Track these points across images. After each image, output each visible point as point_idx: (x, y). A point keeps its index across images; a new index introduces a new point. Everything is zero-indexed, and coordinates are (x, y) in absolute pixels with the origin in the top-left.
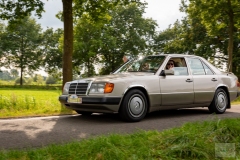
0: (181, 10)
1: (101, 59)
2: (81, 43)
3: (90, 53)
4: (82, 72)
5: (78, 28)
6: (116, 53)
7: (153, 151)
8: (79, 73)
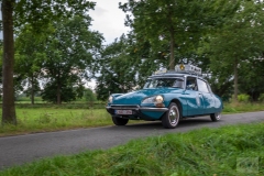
0: (126, 24)
1: (45, 74)
2: (23, 56)
3: (34, 67)
4: (26, 88)
5: (20, 39)
6: (62, 67)
7: (98, 170)
8: (22, 89)
